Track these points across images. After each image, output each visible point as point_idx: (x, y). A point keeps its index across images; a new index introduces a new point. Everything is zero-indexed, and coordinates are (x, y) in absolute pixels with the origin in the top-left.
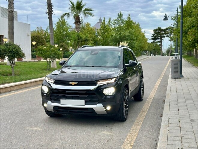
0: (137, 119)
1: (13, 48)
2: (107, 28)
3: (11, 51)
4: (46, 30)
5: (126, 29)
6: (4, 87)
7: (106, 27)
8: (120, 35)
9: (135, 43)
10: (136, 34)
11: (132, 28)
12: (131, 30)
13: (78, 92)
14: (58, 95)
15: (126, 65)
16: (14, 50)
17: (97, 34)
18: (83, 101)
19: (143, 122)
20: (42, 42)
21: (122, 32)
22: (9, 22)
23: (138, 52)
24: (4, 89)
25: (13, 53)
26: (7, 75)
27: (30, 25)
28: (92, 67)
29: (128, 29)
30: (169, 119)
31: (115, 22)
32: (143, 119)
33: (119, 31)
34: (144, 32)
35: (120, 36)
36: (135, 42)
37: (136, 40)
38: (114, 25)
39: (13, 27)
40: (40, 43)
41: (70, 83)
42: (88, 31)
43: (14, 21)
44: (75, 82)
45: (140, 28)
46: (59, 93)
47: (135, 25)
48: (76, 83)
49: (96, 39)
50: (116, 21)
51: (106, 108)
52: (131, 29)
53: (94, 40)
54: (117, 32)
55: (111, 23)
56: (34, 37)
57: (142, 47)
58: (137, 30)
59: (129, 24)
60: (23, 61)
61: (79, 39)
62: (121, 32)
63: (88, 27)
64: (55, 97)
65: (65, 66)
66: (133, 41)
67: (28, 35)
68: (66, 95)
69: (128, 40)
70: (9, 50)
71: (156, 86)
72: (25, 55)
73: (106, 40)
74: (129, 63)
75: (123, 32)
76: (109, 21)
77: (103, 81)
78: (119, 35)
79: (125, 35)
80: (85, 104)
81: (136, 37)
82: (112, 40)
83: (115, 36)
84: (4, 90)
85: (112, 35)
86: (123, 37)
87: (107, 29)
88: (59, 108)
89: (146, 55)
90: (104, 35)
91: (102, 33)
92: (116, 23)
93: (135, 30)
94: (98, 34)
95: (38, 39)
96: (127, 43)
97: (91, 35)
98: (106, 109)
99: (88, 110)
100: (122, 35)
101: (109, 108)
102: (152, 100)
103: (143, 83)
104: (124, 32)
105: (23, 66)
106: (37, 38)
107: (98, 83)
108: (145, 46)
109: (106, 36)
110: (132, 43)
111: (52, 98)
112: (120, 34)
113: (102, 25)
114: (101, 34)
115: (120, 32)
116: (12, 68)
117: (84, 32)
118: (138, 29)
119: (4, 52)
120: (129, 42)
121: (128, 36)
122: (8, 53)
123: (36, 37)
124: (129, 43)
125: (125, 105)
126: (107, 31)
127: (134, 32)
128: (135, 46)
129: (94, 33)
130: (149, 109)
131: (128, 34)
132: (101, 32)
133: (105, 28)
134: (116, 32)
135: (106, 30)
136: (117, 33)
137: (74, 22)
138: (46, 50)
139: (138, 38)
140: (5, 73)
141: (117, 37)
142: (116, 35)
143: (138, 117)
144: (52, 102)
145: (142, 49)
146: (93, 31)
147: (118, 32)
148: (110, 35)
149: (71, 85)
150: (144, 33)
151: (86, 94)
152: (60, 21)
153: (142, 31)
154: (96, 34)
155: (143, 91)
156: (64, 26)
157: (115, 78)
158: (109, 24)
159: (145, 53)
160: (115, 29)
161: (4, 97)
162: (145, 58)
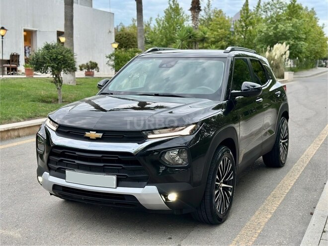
0: (253, 218)
1: (58, 54)
2: (251, 19)
3: (54, 59)
4: (147, 25)
5: (288, 19)
6: (26, 126)
7: (250, 16)
8: (276, 30)
9: (304, 45)
10: (305, 28)
11: (299, 17)
12: (296, 22)
13: (100, 155)
14: (61, 161)
15: (234, 91)
16: (60, 57)
17: (233, 30)
18: (113, 178)
19: (263, 230)
20: (134, 44)
21: (280, 26)
22: (65, 7)
23: (310, 60)
24: (26, 129)
25: (57, 63)
26: (51, 102)
27: (113, 14)
28: (157, 95)
29: (291, 20)
30: (324, 232)
31: (266, 7)
32: (266, 220)
33: (274, 24)
34: (324, 24)
35: (275, 32)
36: (303, 43)
37: (305, 39)
38: (264, 12)
39: (72, 16)
40: (131, 45)
41: (87, 134)
42: (217, 24)
43: (75, 5)
44: (98, 131)
45: (316, 18)
46: (62, 155)
47: (306, 13)
48: (100, 135)
49: (232, 38)
50: (268, 6)
51: (166, 196)
52: (296, 20)
53: (228, 40)
54: (270, 26)
55: (260, 10)
56: (120, 35)
57: (317, 52)
58: (310, 22)
59: (293, 10)
60: (94, 76)
61: (190, 37)
62: (277, 26)
63: (217, 17)
64: (57, 163)
65: (103, 92)
66: (298, 41)
67: (110, 32)
68: (77, 162)
69: (289, 39)
70: (51, 56)
71: (325, 132)
72: (98, 66)
73: (249, 39)
74: (243, 89)
75: (281, 24)
76: (258, 6)
77: (160, 133)
78: (273, 31)
79: (284, 30)
80: (118, 185)
81: (305, 33)
82: (260, 41)
83: (266, 32)
84: (27, 131)
85: (261, 31)
86: (280, 34)
87: (252, 21)
88: (63, 190)
89: (325, 67)
90: (246, 30)
91: (243, 28)
92: (269, 9)
93: (304, 21)
94: (235, 30)
95: (128, 39)
96: (288, 46)
97: (223, 30)
98: (167, 199)
99: (124, 199)
100: (278, 30)
101: (173, 197)
102: (305, 165)
103: (287, 129)
104: (284, 25)
105: (88, 86)
106: (125, 38)
107: (149, 136)
108: (324, 50)
109: (250, 32)
110: (297, 44)
111: (51, 165)
112: (276, 28)
113: (242, 14)
114: (241, 29)
115: (275, 26)
116: (58, 89)
117: (211, 26)
118: (311, 19)
119: (43, 61)
120: (292, 42)
121: (291, 32)
122: (49, 63)
123: (125, 36)
124: (293, 45)
125: (223, 185)
126: (251, 24)
127: (301, 25)
128: (303, 51)
129: (229, 27)
130: (291, 191)
131: (290, 29)
132: (242, 25)
133: (248, 17)
134: (268, 25)
135: (250, 22)
136: (270, 28)
137: (189, 9)
138: (126, 58)
139: (309, 35)
140: (48, 98)
141: (270, 34)
142: (267, 30)
143: (257, 213)
144: (50, 175)
145: (318, 55)
146: (226, 24)
147: (272, 25)
148: (257, 30)
149: (89, 139)
150: (323, 28)
151: (119, 161)
152: (171, 8)
153: (318, 23)
154: (231, 30)
155: (287, 147)
156: (177, 16)
157: (194, 126)
158: (258, 10)
159: (324, 64)
160: (267, 20)
161: (20, 145)
162: (322, 73)
